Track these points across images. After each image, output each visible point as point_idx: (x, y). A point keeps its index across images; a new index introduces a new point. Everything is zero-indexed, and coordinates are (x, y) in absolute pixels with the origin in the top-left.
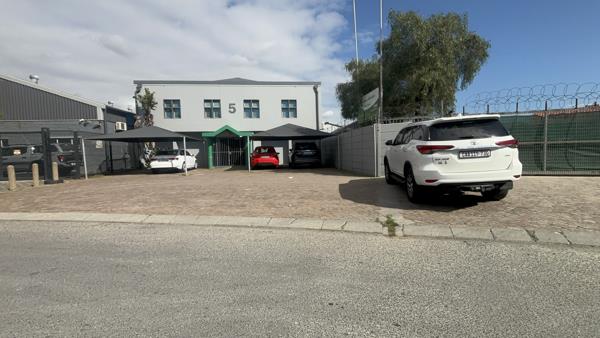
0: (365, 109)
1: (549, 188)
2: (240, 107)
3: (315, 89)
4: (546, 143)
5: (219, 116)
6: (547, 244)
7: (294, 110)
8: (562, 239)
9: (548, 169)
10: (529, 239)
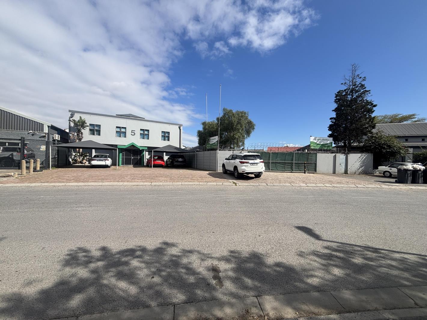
0: (211, 143)
1: (271, 175)
2: (138, 132)
3: (180, 128)
4: (271, 161)
5: (125, 137)
6: (270, 186)
7: (168, 137)
8: (272, 185)
9: (271, 170)
10: (266, 185)
